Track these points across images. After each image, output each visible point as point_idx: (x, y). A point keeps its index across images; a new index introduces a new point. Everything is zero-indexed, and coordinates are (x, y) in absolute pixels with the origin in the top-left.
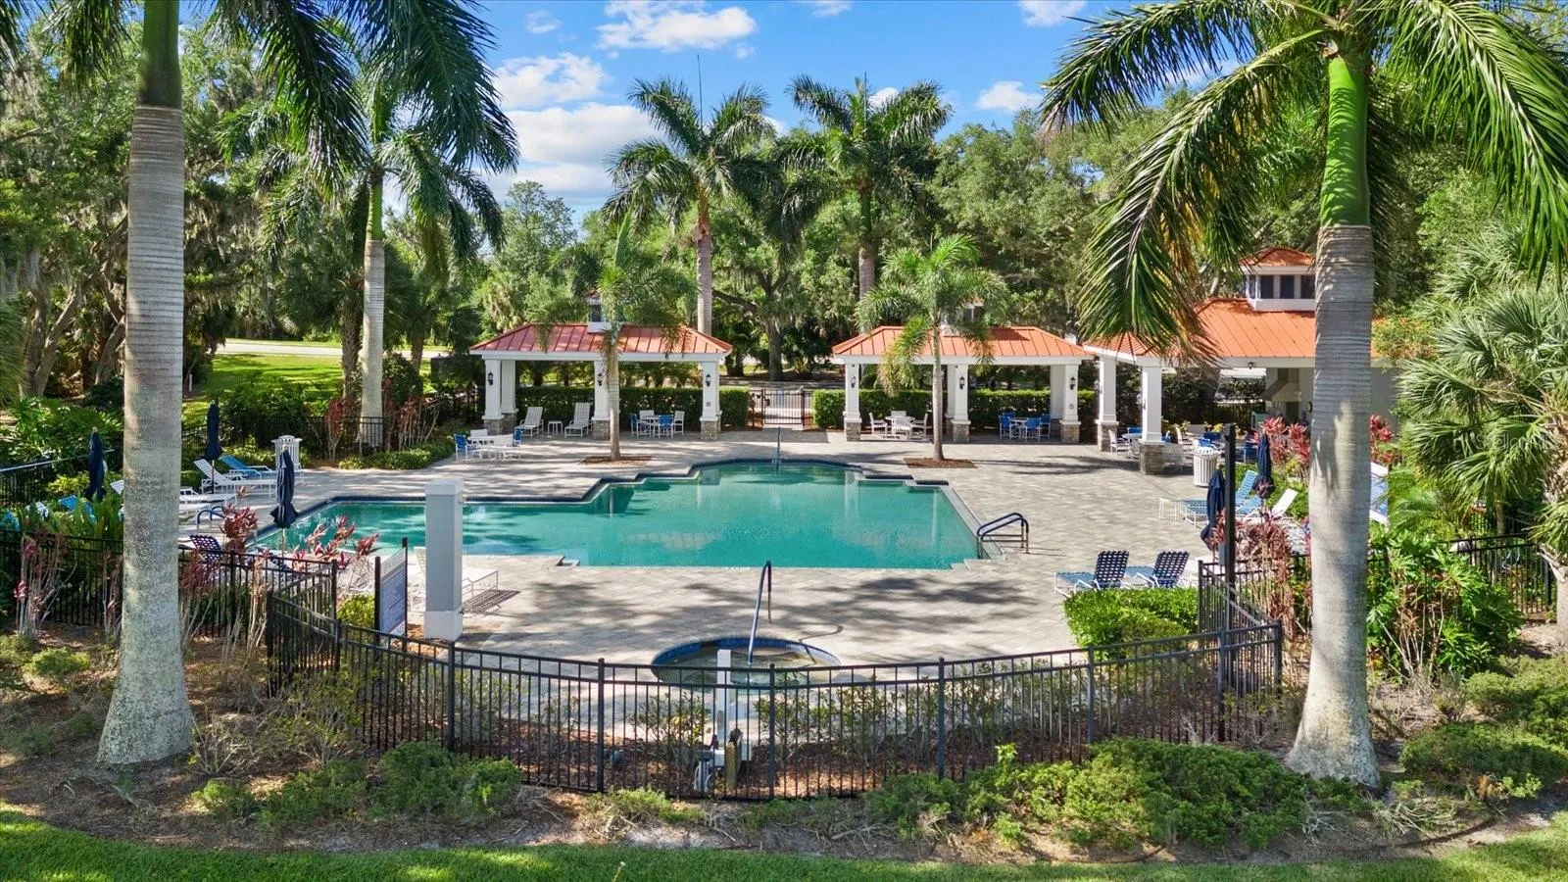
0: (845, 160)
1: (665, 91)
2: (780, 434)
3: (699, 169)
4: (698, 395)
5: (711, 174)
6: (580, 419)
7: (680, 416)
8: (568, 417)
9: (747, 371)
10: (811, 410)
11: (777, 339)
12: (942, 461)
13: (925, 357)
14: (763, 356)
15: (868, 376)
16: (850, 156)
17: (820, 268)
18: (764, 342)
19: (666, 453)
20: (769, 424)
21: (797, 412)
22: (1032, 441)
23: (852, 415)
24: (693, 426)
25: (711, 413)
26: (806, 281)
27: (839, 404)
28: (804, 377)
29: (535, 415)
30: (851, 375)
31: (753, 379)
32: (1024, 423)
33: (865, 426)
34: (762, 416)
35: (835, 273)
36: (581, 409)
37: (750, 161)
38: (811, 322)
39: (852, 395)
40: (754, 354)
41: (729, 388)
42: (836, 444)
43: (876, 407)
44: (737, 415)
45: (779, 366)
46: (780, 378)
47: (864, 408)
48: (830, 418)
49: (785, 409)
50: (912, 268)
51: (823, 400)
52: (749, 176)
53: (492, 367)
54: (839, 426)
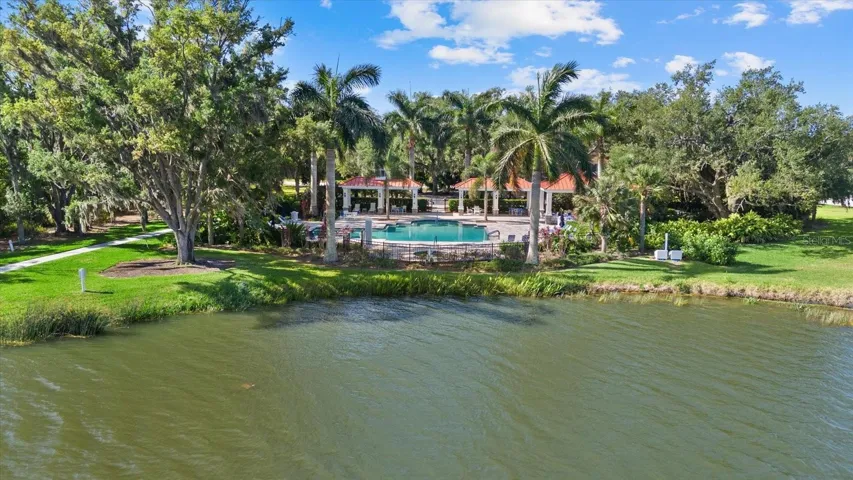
0: (459, 122)
1: (399, 95)
2: (438, 213)
3: (411, 124)
4: (411, 201)
5: (415, 126)
6: (373, 208)
7: (405, 207)
8: (368, 207)
9: (424, 191)
10: (448, 206)
11: (436, 179)
12: (487, 221)
13: (482, 189)
14: (430, 186)
15: (466, 195)
16: (461, 121)
17: (452, 153)
18: (430, 180)
19: (403, 218)
20: (434, 210)
21: (443, 206)
22: (519, 216)
23: (461, 207)
24: (409, 210)
25: (415, 206)
26: (447, 158)
27: (457, 204)
28: (446, 194)
29: (357, 206)
30: (461, 194)
31: (427, 194)
32: (517, 210)
33: (465, 211)
34: (431, 208)
35: (457, 156)
36: (373, 205)
37: (428, 119)
38: (448, 173)
39: (461, 201)
40: (427, 185)
41: (420, 198)
42: (456, 216)
43: (469, 205)
44: (423, 207)
45: (436, 190)
46: (438, 194)
47: (465, 205)
48: (454, 209)
49: (439, 206)
50: (479, 161)
51: (452, 202)
52: (429, 125)
53: (345, 191)
54: (457, 211)
